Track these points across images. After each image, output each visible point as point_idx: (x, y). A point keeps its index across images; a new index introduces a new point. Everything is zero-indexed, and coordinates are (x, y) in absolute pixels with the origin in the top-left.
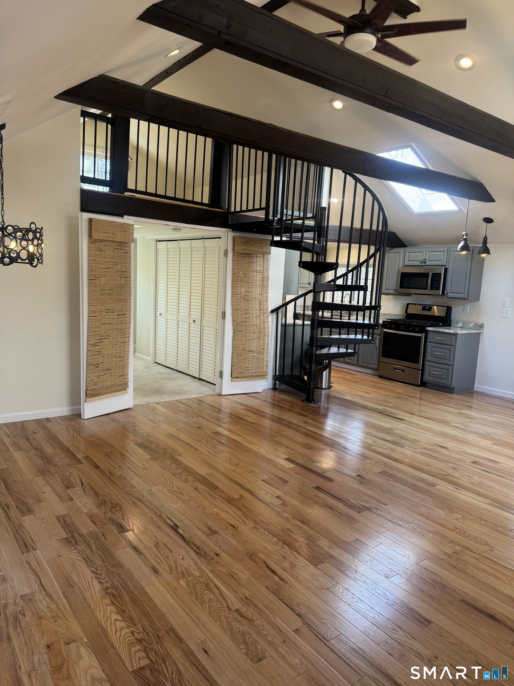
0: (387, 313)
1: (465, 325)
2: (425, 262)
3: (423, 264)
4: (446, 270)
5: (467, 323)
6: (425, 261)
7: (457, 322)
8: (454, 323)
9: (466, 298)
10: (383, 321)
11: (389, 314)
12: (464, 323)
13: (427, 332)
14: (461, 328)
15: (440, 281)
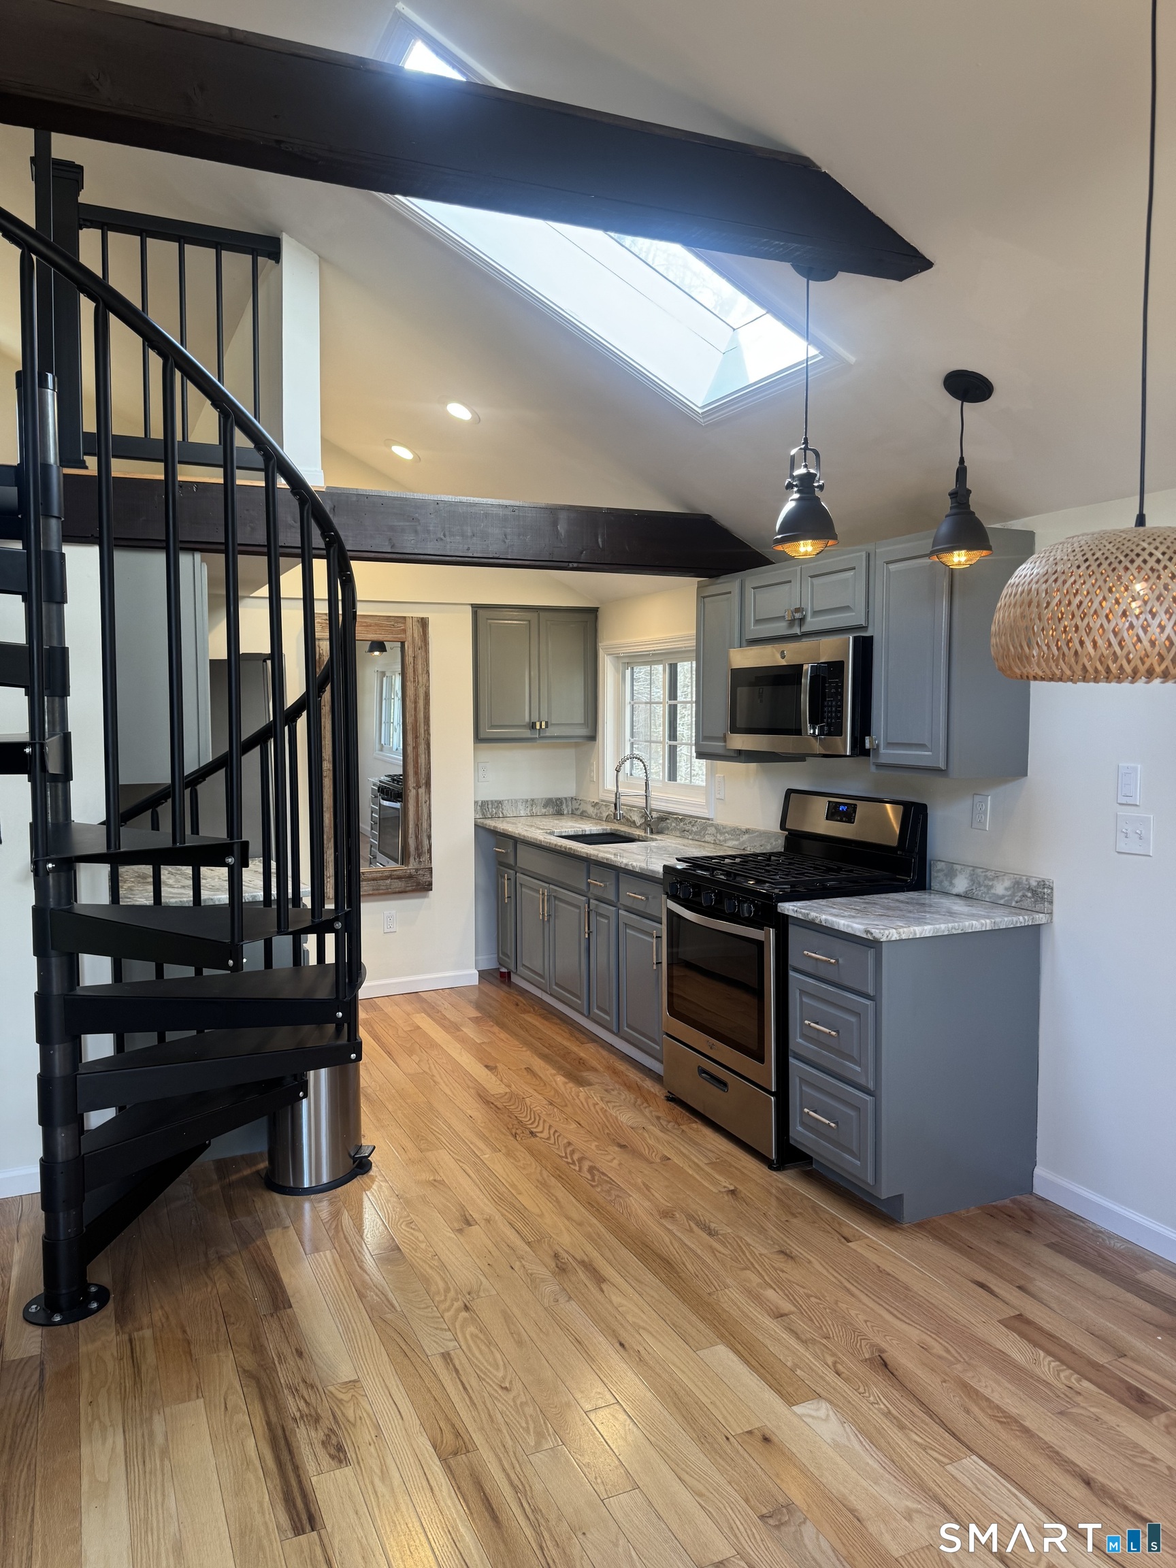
0: (744, 827)
1: (980, 885)
2: (802, 621)
3: (796, 630)
4: (864, 647)
5: (986, 877)
6: (797, 615)
7: (951, 874)
8: (940, 874)
9: (942, 765)
10: (665, 867)
11: (747, 831)
12: (973, 879)
13: (782, 924)
14: (966, 897)
15: (841, 694)
